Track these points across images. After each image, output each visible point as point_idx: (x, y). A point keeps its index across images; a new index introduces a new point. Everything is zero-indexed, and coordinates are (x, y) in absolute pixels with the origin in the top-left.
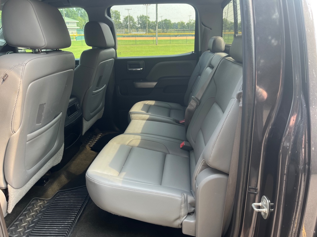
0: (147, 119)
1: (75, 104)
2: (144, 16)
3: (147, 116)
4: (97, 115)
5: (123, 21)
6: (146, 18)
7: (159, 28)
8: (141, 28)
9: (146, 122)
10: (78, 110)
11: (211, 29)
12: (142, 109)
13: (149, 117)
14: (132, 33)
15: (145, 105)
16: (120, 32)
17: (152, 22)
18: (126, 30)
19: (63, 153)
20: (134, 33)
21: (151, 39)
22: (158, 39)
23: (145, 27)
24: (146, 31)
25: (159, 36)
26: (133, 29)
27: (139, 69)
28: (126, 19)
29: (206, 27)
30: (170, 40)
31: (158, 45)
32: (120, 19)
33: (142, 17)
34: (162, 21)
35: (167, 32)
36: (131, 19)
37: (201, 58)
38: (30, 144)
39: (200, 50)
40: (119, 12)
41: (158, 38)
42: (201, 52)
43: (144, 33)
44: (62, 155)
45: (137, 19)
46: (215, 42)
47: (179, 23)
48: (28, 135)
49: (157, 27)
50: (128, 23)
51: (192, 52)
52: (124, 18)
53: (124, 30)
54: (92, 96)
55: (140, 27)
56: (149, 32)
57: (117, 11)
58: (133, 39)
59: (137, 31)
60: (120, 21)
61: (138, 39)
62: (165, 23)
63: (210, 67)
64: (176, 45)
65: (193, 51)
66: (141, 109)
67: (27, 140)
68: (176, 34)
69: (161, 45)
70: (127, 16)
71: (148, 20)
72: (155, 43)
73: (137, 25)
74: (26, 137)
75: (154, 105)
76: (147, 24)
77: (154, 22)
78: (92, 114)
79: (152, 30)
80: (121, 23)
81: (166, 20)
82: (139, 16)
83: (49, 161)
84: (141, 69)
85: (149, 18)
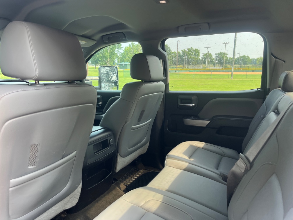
0: (184, 167)
1: (107, 140)
2: (222, 53)
3: (185, 165)
4: (139, 150)
5: (202, 58)
6: (224, 55)
7: (235, 63)
8: (219, 64)
9: (181, 174)
10: (110, 145)
11: (284, 62)
12: (185, 153)
13: (188, 166)
14: (209, 68)
15: (191, 146)
16: (198, 67)
17: (229, 59)
18: (204, 65)
19: (79, 195)
20: (211, 67)
21: (227, 73)
22: (234, 74)
23: (222, 63)
24: (223, 66)
25: (234, 71)
26: (211, 65)
27: (191, 105)
28: (204, 56)
29: (277, 59)
30: (247, 75)
31: (233, 79)
32: (199, 56)
33: (220, 54)
34: (240, 57)
35: (244, 68)
36: (210, 55)
37: (268, 97)
38: (16, 190)
39: (268, 87)
40: (199, 50)
41: (234, 72)
42: (269, 89)
43: (221, 68)
44: (78, 197)
45: (215, 56)
46: (286, 77)
47: (258, 59)
48: (11, 181)
49: (234, 62)
50: (206, 59)
51: (258, 89)
52: (203, 55)
53: (201, 65)
54: (131, 131)
55: (217, 63)
56: (226, 67)
57: (197, 49)
58: (209, 74)
59: (215, 66)
60: (199, 57)
61: (213, 73)
62: (242, 59)
63: (274, 112)
64: (252, 79)
65: (260, 87)
66: (183, 151)
67: (10, 187)
68: (254, 69)
69: (236, 80)
70: (206, 53)
71: (226, 57)
72: (230, 77)
73: (214, 61)
74: (9, 183)
75: (203, 148)
76: (224, 60)
77: (232, 59)
78: (130, 150)
79: (228, 66)
80: (199, 59)
81: (244, 56)
82: (217, 53)
83: (55, 206)
84: (193, 105)
85: (227, 54)
